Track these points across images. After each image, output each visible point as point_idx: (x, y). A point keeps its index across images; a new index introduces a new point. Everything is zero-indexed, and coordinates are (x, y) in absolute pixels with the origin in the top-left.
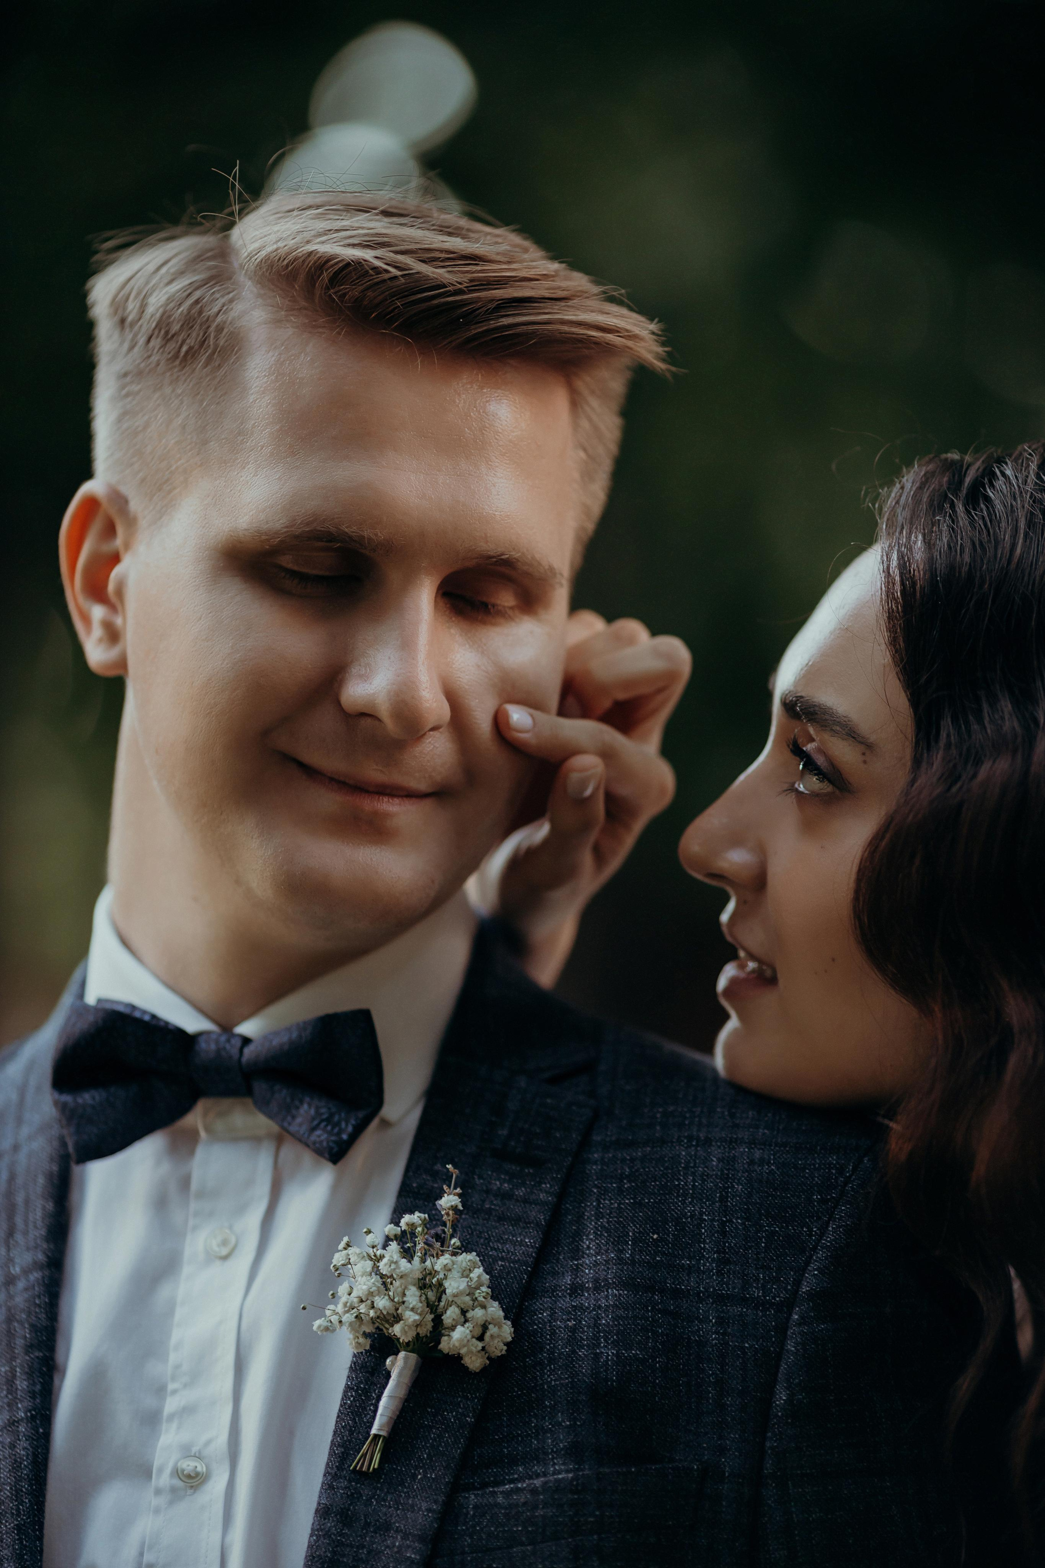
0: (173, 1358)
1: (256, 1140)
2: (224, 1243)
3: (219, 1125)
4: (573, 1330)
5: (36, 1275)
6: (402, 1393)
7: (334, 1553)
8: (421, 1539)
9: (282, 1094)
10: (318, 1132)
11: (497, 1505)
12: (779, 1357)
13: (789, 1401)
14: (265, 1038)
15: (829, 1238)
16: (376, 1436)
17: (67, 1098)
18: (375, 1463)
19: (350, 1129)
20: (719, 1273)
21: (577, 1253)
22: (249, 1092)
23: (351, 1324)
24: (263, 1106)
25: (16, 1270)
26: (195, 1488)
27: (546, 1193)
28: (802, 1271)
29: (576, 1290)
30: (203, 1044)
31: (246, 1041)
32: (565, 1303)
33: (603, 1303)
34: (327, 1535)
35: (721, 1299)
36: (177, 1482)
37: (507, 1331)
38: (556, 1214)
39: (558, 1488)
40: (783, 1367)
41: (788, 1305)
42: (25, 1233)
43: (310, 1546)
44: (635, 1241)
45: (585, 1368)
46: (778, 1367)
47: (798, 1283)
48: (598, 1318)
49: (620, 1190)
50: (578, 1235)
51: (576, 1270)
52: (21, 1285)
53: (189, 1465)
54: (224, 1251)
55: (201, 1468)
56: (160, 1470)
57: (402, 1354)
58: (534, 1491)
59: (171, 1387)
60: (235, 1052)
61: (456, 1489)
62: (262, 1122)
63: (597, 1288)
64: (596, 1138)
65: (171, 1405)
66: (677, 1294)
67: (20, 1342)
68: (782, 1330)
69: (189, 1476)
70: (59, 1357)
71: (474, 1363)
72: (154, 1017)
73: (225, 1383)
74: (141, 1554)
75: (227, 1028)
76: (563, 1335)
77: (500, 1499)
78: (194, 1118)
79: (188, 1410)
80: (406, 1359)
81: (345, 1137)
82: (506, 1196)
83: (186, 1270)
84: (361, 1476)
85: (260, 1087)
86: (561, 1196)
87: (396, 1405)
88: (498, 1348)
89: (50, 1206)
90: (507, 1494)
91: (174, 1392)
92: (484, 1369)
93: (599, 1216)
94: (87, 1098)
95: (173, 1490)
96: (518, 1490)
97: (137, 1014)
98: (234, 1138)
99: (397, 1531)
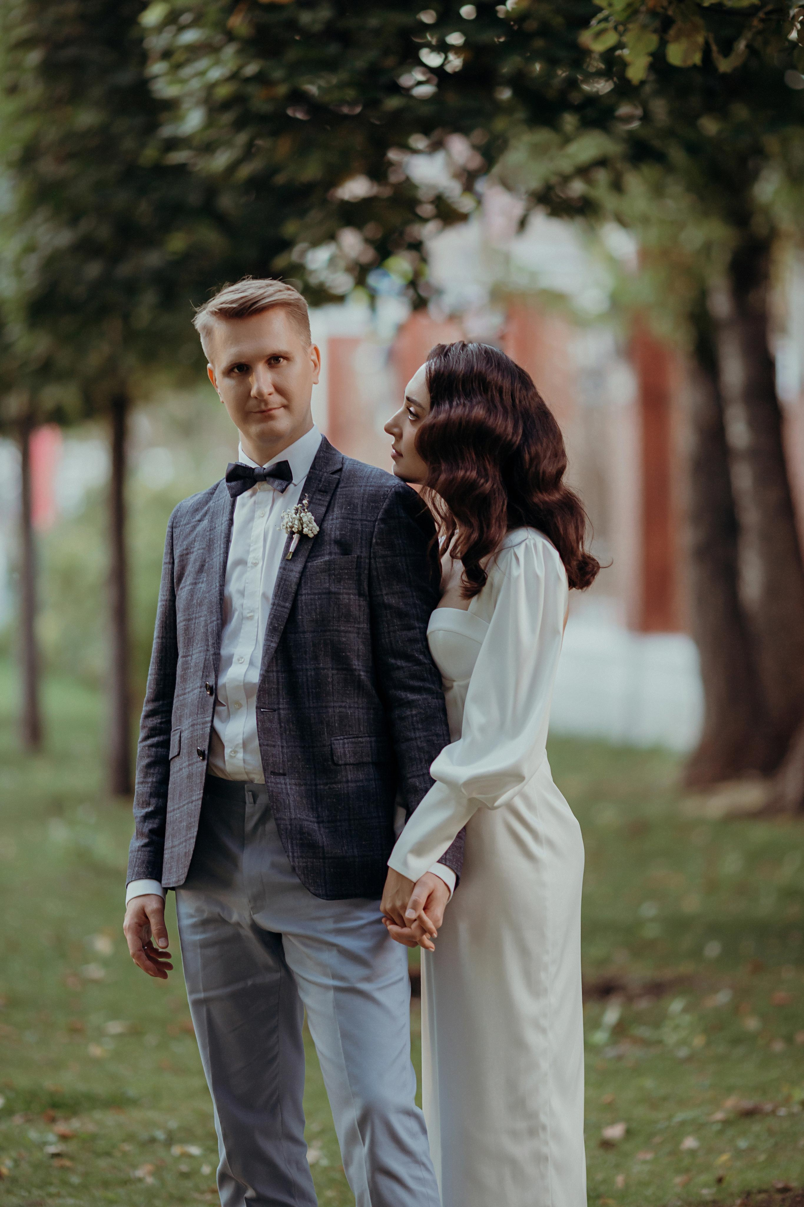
0: (252, 538)
1: (269, 490)
2: (263, 514)
3: (262, 488)
4: (331, 528)
5: (226, 522)
6: (297, 542)
7: (282, 576)
8: (299, 573)
9: (271, 480)
10: (279, 487)
11: (314, 565)
12: (373, 532)
13: (376, 542)
14: (268, 468)
15: (384, 507)
16: (291, 552)
17: (229, 484)
18: (290, 558)
19: (285, 486)
20: (361, 515)
21: (333, 511)
22: (266, 480)
23: (285, 529)
24: (268, 483)
25: (223, 522)
26: (256, 566)
27: (328, 498)
28: (378, 513)
29: (332, 519)
30: (256, 471)
31: (264, 469)
32: (330, 522)
33: (338, 522)
34: (281, 572)
35: (361, 520)
36: (252, 565)
37: (318, 529)
38: (330, 503)
39: (326, 561)
40: (374, 534)
41: (375, 521)
42: (225, 514)
43: (277, 575)
44: (345, 509)
45: (333, 536)
46: (373, 534)
47: (377, 516)
48: (336, 525)
49: (343, 498)
50: (333, 508)
51: (333, 515)
52: (224, 525)
53: (254, 561)
54: (262, 516)
55: (257, 562)
56: (249, 563)
57: (296, 534)
58: (321, 562)
59: (251, 545)
60: (262, 471)
61: (306, 562)
62: (270, 487)
63: (336, 519)
64: (340, 486)
65: (251, 549)
66: (352, 519)
67: (222, 537)
68: (374, 526)
69: (255, 564)
70: (231, 539)
71: (311, 535)
72: (246, 465)
73: (261, 543)
74: (246, 581)
75: (261, 467)
76: (329, 529)
77: (315, 564)
78: (256, 486)
79: (254, 550)
80: (297, 535)
81: (284, 487)
82: (320, 500)
83: (255, 520)
84: (288, 560)
85: (267, 478)
86: (331, 500)
87: (295, 545)
88: (316, 533)
89: (230, 507)
90: (316, 563)
91: (252, 546)
92: (313, 537)
93: (338, 503)
94: (233, 484)
95: (252, 567)
96: (318, 562)
97: (242, 465)
98: (265, 491)
99: (294, 571)
